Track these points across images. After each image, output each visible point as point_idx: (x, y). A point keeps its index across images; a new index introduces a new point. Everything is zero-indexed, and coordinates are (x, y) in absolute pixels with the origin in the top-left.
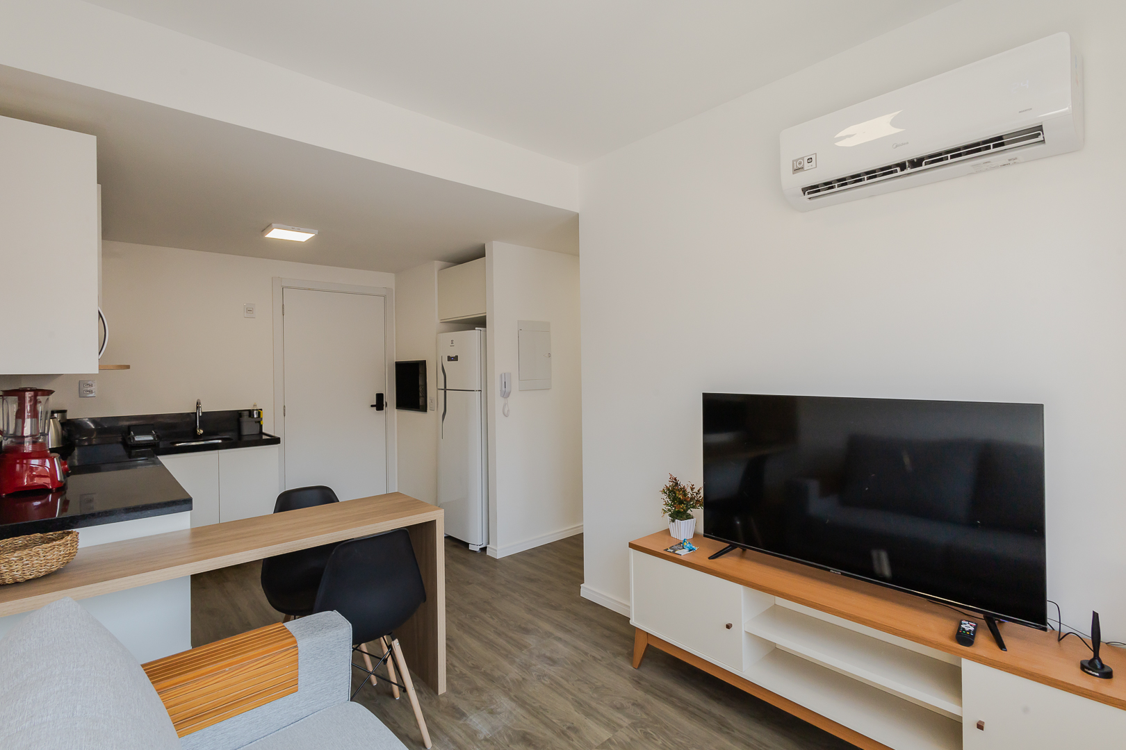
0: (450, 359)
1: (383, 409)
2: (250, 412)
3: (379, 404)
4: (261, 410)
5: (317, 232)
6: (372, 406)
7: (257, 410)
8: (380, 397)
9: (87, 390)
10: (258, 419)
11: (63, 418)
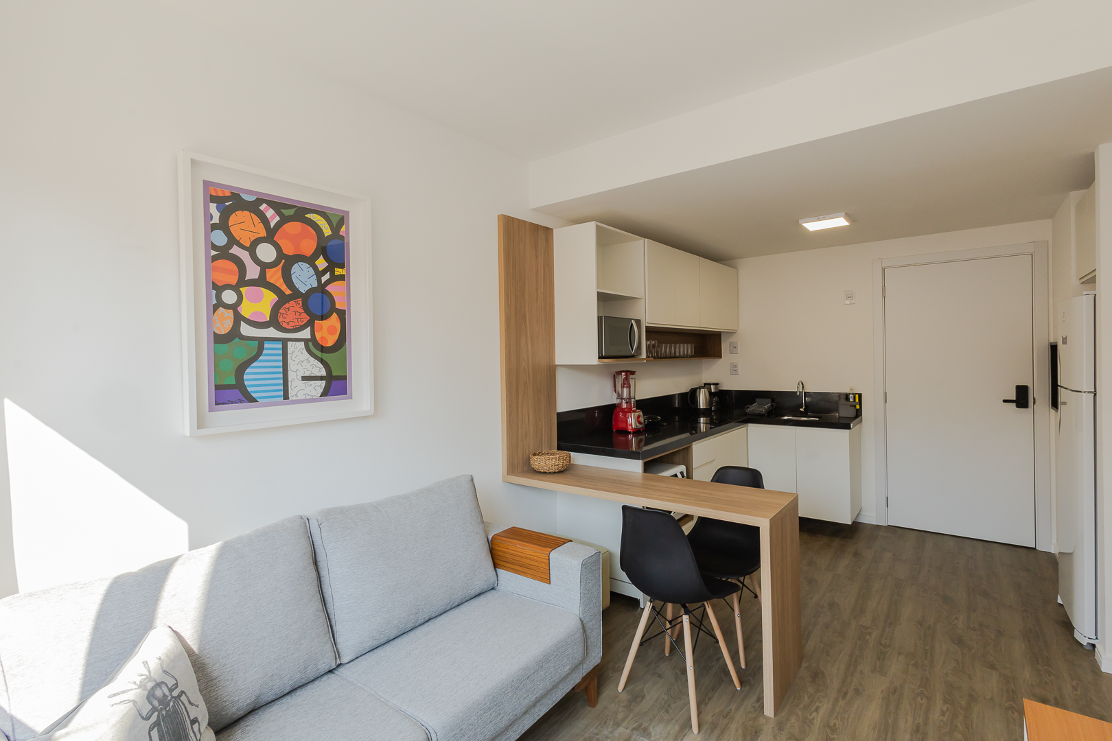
0: (1063, 340)
1: (1027, 407)
2: (847, 396)
3: (1022, 399)
4: (859, 394)
6: (1009, 401)
7: (853, 394)
8: (1022, 391)
9: (734, 369)
10: (854, 404)
11: (716, 388)
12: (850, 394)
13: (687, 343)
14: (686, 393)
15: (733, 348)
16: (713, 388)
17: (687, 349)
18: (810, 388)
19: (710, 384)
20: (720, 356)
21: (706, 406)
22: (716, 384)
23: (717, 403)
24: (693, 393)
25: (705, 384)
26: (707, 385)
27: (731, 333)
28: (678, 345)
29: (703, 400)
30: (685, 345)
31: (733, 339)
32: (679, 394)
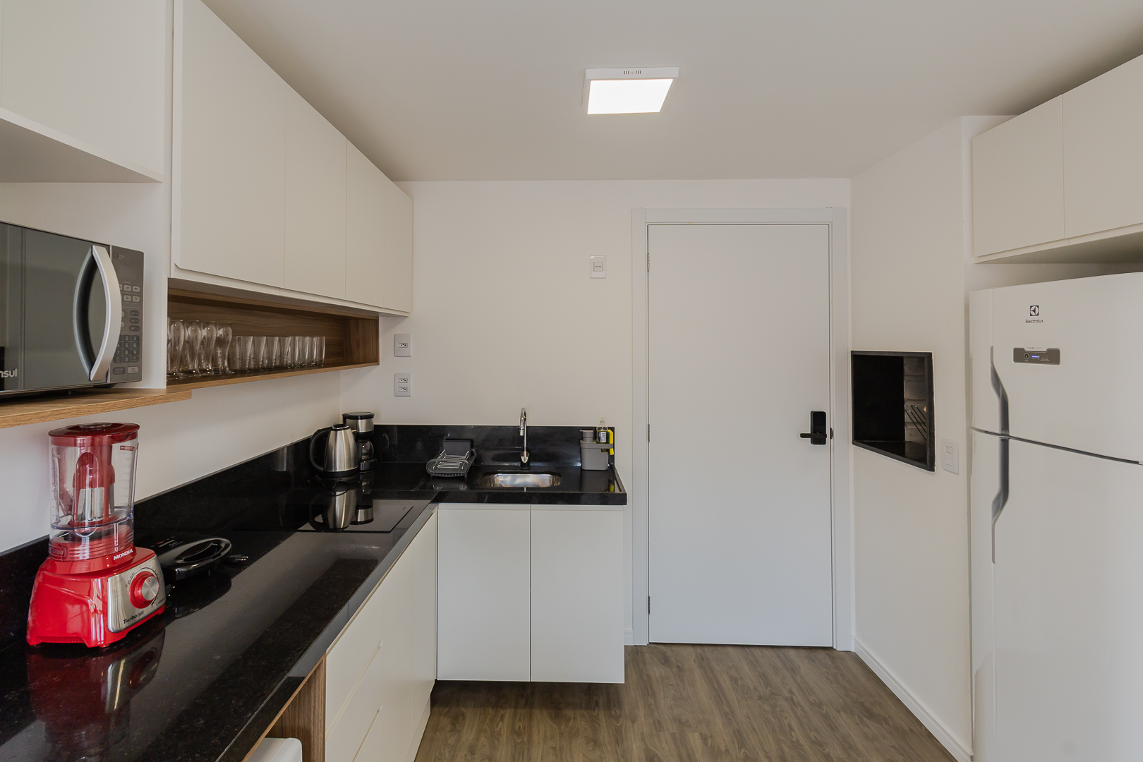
0: (1021, 356)
1: (824, 443)
2: (595, 431)
3: (818, 429)
4: (613, 429)
5: (675, 71)
6: (803, 436)
7: (605, 428)
8: (819, 419)
9: (402, 387)
10: (606, 446)
11: (368, 425)
12: (600, 428)
13: (312, 335)
14: (306, 442)
15: (402, 345)
16: (362, 426)
17: (310, 346)
18: (536, 421)
19: (356, 418)
20: (374, 360)
21: (350, 466)
22: (369, 417)
23: (369, 453)
24: (321, 440)
25: (345, 417)
26: (349, 420)
27: (397, 318)
28: (289, 340)
29: (342, 452)
30: (308, 339)
31: (400, 329)
32: (288, 447)
